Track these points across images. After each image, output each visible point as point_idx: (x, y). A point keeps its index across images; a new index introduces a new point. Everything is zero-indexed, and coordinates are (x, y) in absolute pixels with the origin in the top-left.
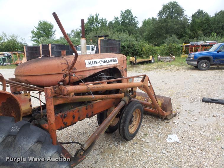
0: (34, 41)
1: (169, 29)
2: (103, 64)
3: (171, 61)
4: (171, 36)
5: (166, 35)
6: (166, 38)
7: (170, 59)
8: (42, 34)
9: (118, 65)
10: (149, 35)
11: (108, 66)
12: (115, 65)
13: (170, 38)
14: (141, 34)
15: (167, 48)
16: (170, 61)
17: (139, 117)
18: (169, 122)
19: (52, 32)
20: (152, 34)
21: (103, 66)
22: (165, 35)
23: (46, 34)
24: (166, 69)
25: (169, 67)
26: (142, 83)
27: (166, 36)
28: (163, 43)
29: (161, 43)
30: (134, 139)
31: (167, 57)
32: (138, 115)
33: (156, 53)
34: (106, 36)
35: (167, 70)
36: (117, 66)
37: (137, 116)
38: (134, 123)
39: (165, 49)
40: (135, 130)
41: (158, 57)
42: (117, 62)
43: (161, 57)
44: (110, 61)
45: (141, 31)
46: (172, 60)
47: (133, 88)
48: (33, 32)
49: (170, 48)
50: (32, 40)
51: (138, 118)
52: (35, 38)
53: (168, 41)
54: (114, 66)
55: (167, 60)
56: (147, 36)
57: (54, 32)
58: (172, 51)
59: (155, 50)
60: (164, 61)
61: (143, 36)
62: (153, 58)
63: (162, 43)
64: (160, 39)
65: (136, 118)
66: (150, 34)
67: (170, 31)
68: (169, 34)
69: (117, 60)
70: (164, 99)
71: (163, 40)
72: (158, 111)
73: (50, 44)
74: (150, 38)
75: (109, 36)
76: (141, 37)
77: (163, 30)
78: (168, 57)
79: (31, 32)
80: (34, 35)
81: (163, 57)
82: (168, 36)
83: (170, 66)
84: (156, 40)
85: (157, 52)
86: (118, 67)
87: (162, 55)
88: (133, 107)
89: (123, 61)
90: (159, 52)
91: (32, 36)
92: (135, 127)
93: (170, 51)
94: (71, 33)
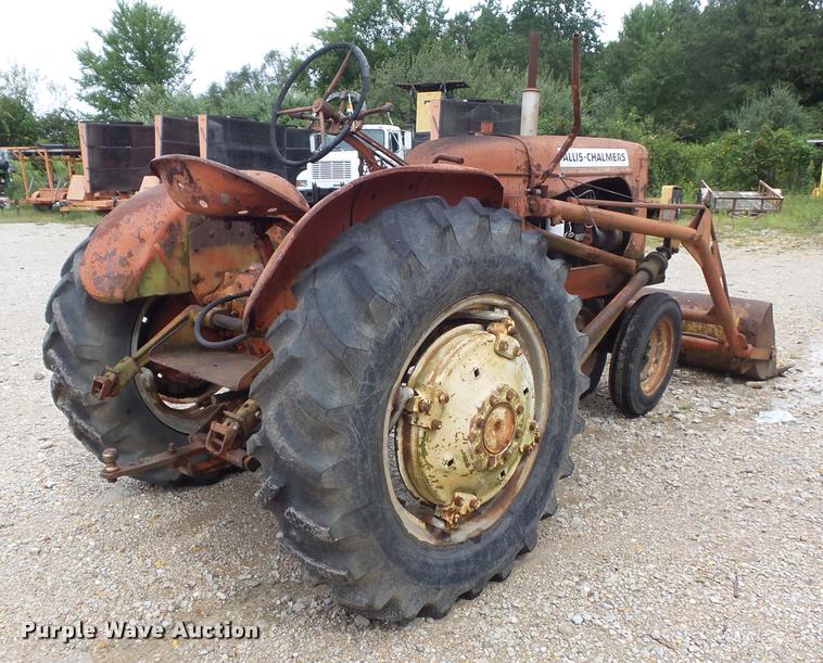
0: (92, 99)
1: (757, 58)
2: (595, 164)
3: (765, 212)
4: (767, 91)
5: (743, 86)
6: (739, 101)
7: (757, 205)
8: (129, 66)
9: (628, 170)
10: (655, 86)
11: (606, 171)
12: (623, 170)
13: (763, 105)
14: (616, 82)
15: (746, 148)
16: (756, 213)
17: (669, 351)
18: (760, 388)
19: (175, 59)
20: (668, 82)
21: (595, 168)
22: (735, 88)
23: (149, 68)
24: (738, 241)
25: (753, 235)
26: (693, 231)
27: (743, 93)
28: (726, 125)
29: (711, 128)
30: (650, 413)
31: (744, 194)
32: (666, 343)
33: (690, 176)
34: (451, 87)
35: (744, 249)
36: (624, 174)
37: (661, 346)
38: (652, 369)
39: (736, 155)
40: (655, 390)
41: (699, 194)
42: (626, 163)
43: (715, 195)
44: (610, 157)
45: (616, 65)
46: (769, 205)
47: (672, 241)
48: (86, 58)
49: (761, 151)
50: (80, 97)
51: (664, 354)
52: (96, 89)
53: (751, 117)
54: (618, 171)
55: (741, 205)
56: (643, 89)
57: (187, 59)
58: (768, 168)
59: (685, 160)
60: (732, 211)
61: (621, 92)
62: (677, 195)
63: (716, 126)
64: (709, 106)
65: (658, 352)
66: (663, 83)
67: (765, 65)
68: (757, 84)
69: (626, 156)
70: (748, 306)
71: (726, 113)
72: (727, 344)
73: (205, 117)
74: (659, 102)
75: (466, 86)
76: (613, 93)
77: (729, 61)
78: (750, 194)
79: (76, 56)
80: (90, 72)
81: (721, 193)
82: (751, 90)
83: (756, 232)
84: (691, 109)
85: (697, 166)
86: (627, 179)
87: (719, 182)
88: (658, 307)
89: (641, 160)
90: (706, 167)
91: (80, 76)
92: (653, 382)
93: (760, 167)
94: (264, 67)
